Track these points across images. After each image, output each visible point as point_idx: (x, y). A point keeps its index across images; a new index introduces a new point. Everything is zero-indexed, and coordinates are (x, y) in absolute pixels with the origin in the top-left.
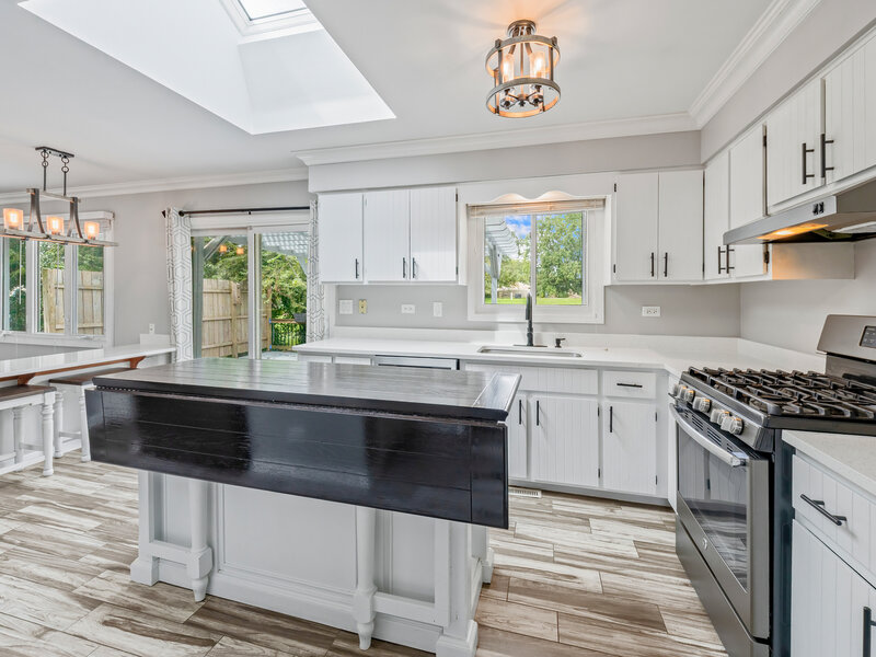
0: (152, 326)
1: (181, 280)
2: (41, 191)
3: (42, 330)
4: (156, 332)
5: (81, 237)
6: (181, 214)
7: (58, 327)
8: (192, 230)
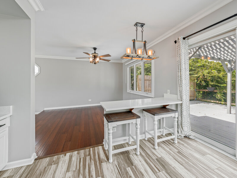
0: (169, 91)
1: (184, 70)
2: (136, 39)
3: (137, 90)
4: (170, 93)
5: (147, 55)
6: (184, 38)
7: (140, 89)
8: (189, 46)
